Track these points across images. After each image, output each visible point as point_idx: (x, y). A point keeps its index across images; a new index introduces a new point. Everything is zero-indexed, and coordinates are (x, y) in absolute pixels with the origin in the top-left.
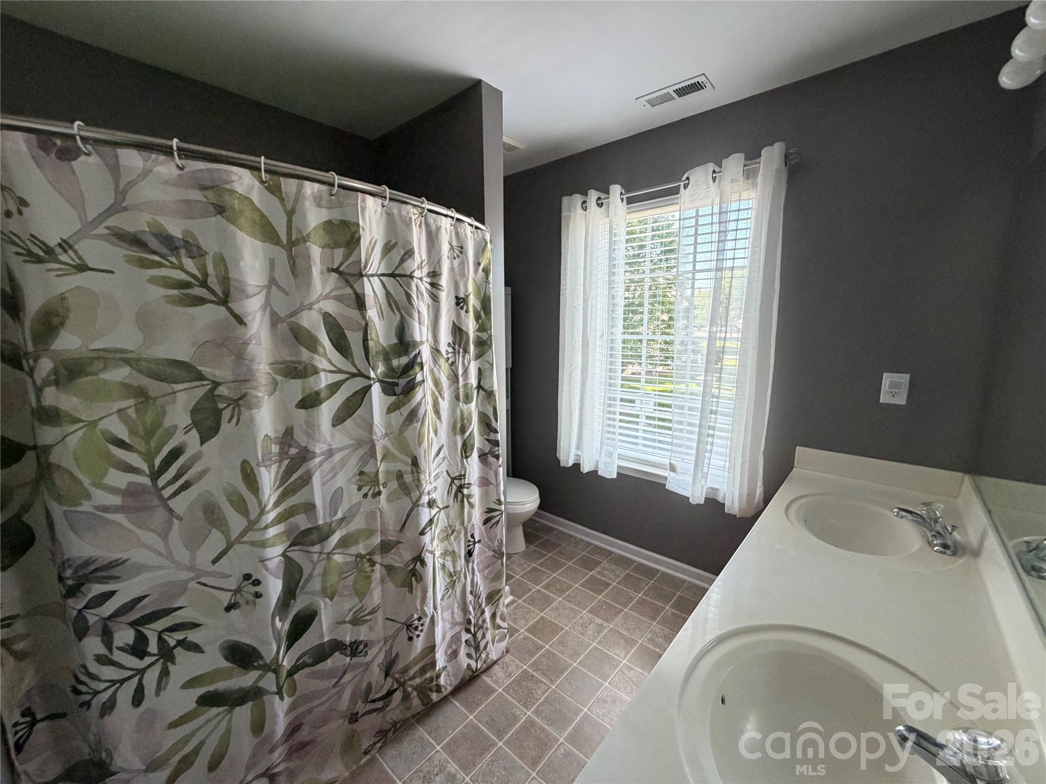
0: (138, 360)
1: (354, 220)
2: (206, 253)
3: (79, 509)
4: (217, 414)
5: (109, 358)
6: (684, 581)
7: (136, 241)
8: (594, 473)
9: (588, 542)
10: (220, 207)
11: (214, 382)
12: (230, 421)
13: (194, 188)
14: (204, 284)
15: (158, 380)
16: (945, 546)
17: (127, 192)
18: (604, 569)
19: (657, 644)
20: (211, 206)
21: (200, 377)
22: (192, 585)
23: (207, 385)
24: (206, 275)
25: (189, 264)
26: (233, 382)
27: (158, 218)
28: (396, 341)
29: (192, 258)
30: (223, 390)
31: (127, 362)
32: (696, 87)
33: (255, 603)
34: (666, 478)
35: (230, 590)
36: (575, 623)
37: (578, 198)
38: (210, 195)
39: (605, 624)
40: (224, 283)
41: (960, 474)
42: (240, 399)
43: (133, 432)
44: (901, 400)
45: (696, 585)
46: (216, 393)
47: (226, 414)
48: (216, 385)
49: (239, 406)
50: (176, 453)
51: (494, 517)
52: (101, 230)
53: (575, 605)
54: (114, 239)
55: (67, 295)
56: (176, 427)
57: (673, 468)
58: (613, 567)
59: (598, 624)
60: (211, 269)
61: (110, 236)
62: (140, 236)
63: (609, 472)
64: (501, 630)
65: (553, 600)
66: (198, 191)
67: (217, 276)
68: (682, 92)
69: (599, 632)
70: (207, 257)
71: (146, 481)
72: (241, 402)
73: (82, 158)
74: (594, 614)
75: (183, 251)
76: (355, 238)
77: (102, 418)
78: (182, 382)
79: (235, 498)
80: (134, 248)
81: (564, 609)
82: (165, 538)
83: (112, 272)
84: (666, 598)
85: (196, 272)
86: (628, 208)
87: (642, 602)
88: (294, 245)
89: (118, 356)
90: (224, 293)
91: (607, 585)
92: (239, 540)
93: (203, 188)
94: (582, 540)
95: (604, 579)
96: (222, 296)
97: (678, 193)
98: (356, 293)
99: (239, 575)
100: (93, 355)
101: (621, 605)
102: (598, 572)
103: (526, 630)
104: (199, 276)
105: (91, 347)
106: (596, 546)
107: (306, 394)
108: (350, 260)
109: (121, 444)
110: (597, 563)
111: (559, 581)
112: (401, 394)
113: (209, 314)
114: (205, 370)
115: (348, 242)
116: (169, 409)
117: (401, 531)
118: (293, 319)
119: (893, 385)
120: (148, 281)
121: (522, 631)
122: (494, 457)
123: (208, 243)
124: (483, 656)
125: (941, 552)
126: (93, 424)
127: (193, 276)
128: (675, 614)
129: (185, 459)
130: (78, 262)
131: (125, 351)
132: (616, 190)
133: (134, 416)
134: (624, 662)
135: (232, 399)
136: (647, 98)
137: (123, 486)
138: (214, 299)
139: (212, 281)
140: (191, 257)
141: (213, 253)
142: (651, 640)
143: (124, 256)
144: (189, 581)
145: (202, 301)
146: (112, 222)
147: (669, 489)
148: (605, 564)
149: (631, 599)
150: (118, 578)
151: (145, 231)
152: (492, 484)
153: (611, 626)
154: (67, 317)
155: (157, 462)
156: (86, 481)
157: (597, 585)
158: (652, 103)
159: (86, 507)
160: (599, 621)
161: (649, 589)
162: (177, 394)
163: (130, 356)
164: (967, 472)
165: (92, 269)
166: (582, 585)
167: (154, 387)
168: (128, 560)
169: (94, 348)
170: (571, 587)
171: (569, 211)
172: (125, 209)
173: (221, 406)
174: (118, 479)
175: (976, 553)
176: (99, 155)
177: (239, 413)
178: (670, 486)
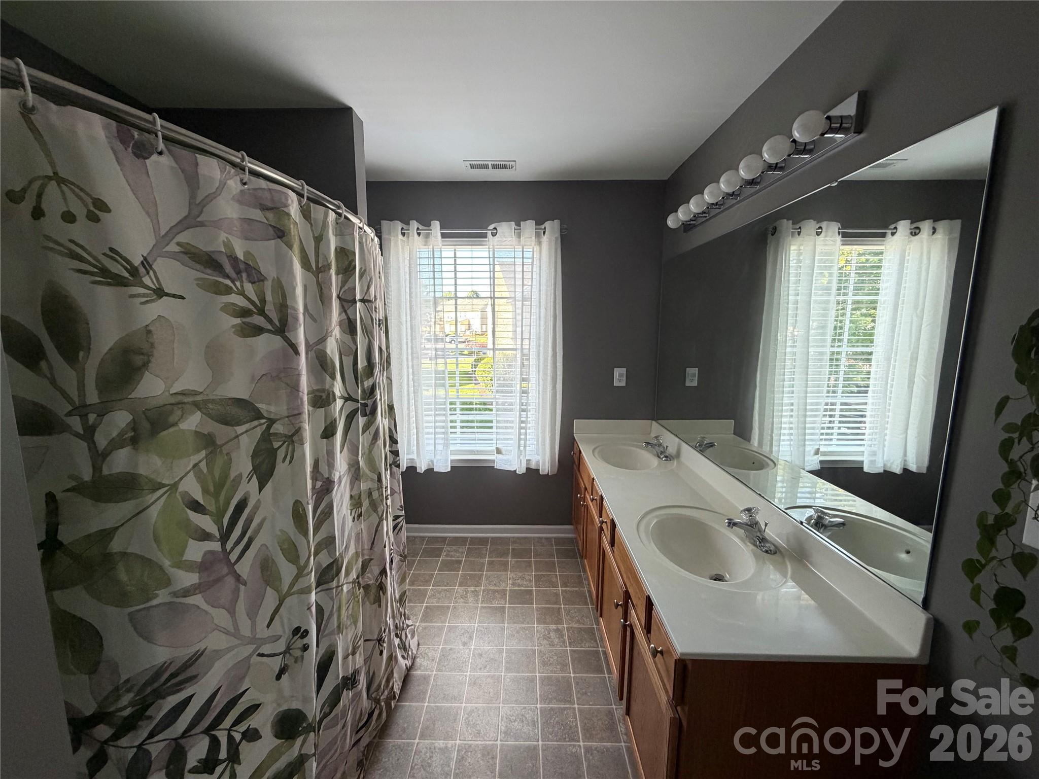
0: (206, 402)
1: (353, 250)
2: (266, 278)
3: (155, 602)
4: (273, 453)
5: (184, 403)
6: (509, 538)
7: (209, 262)
8: (430, 471)
9: (420, 537)
10: (279, 229)
11: (269, 419)
12: (284, 460)
13: (255, 207)
14: (262, 312)
15: (222, 423)
16: (666, 457)
17: (204, 206)
18: (448, 551)
19: (519, 585)
20: (270, 228)
21: (258, 415)
22: (255, 659)
23: (264, 423)
24: (263, 301)
25: (249, 288)
26: (288, 417)
27: (230, 237)
28: (367, 364)
29: (253, 283)
30: (278, 428)
31: (197, 405)
32: (505, 167)
33: (302, 657)
34: (493, 461)
35: (280, 654)
36: (455, 598)
37: (399, 225)
38: (270, 215)
39: (477, 589)
40: (281, 311)
41: (650, 421)
42: (293, 435)
43: (205, 491)
44: (623, 384)
45: (518, 538)
46: (271, 431)
47: (281, 454)
48: (272, 422)
49: (293, 442)
50: (241, 506)
51: (399, 523)
52: (173, 247)
53: (445, 586)
54: (186, 258)
55: (151, 328)
56: (240, 476)
57: (499, 451)
58: (454, 548)
59: (472, 592)
60: (269, 297)
61: (182, 255)
62: (214, 256)
63: (443, 466)
64: (410, 628)
65: (426, 591)
66: (258, 211)
67: (274, 304)
68: (495, 167)
69: (477, 596)
70: (266, 283)
71: (216, 546)
72: (295, 438)
73: (155, 157)
74: (465, 586)
75: (244, 275)
76: (352, 267)
77: (181, 479)
78: (245, 423)
79: (286, 546)
80: (209, 271)
81: (440, 593)
82: (232, 612)
83: (183, 298)
84: (504, 554)
85: (255, 299)
86: (443, 241)
87: (491, 563)
88: (322, 272)
89: (190, 399)
90: (280, 321)
91: (459, 562)
92: (289, 594)
93: (264, 208)
94: (415, 537)
95: (453, 559)
96: (278, 324)
97: (486, 238)
98: (349, 318)
99: (288, 633)
100: (173, 400)
101: (479, 571)
102: (446, 556)
103: (421, 622)
104: (258, 303)
105: (173, 391)
106: (429, 537)
107: (328, 423)
108: (346, 287)
109: (196, 507)
110: (441, 550)
111: (419, 575)
112: (370, 414)
113: (267, 343)
114: (262, 406)
115: (345, 269)
116: (234, 455)
117: (371, 549)
118: (319, 347)
119: (621, 375)
120: (222, 309)
121: (418, 624)
122: (396, 466)
123: (268, 269)
124: (410, 653)
125: (666, 460)
126: (174, 486)
127: (252, 302)
128: (517, 561)
129: (249, 511)
130: (158, 286)
131: (195, 393)
132: (436, 225)
133: (205, 471)
134: (507, 605)
135: (286, 436)
136: (471, 163)
137: (198, 558)
138: (270, 327)
139: (270, 309)
140: (250, 282)
141: (272, 279)
142: (513, 584)
143: (197, 279)
144: (251, 655)
145: (259, 330)
146: (184, 237)
147: (498, 468)
148: (446, 548)
149: (483, 564)
150: (195, 677)
151: (221, 252)
152: (396, 492)
153: (482, 588)
154: (152, 355)
155: (226, 521)
156: (166, 563)
157: (452, 565)
158: (472, 167)
159: (162, 596)
160: (472, 589)
161: (490, 553)
162: (240, 437)
163: (199, 398)
164: (653, 419)
165: (168, 295)
166: (439, 570)
167: (222, 432)
168: (205, 649)
169: (175, 392)
170: (432, 575)
171: (389, 234)
172: (202, 224)
173: (276, 445)
174: (196, 551)
175: (678, 455)
176: (172, 155)
177: (293, 451)
178: (498, 466)
